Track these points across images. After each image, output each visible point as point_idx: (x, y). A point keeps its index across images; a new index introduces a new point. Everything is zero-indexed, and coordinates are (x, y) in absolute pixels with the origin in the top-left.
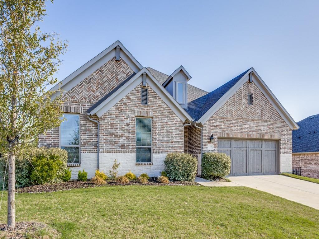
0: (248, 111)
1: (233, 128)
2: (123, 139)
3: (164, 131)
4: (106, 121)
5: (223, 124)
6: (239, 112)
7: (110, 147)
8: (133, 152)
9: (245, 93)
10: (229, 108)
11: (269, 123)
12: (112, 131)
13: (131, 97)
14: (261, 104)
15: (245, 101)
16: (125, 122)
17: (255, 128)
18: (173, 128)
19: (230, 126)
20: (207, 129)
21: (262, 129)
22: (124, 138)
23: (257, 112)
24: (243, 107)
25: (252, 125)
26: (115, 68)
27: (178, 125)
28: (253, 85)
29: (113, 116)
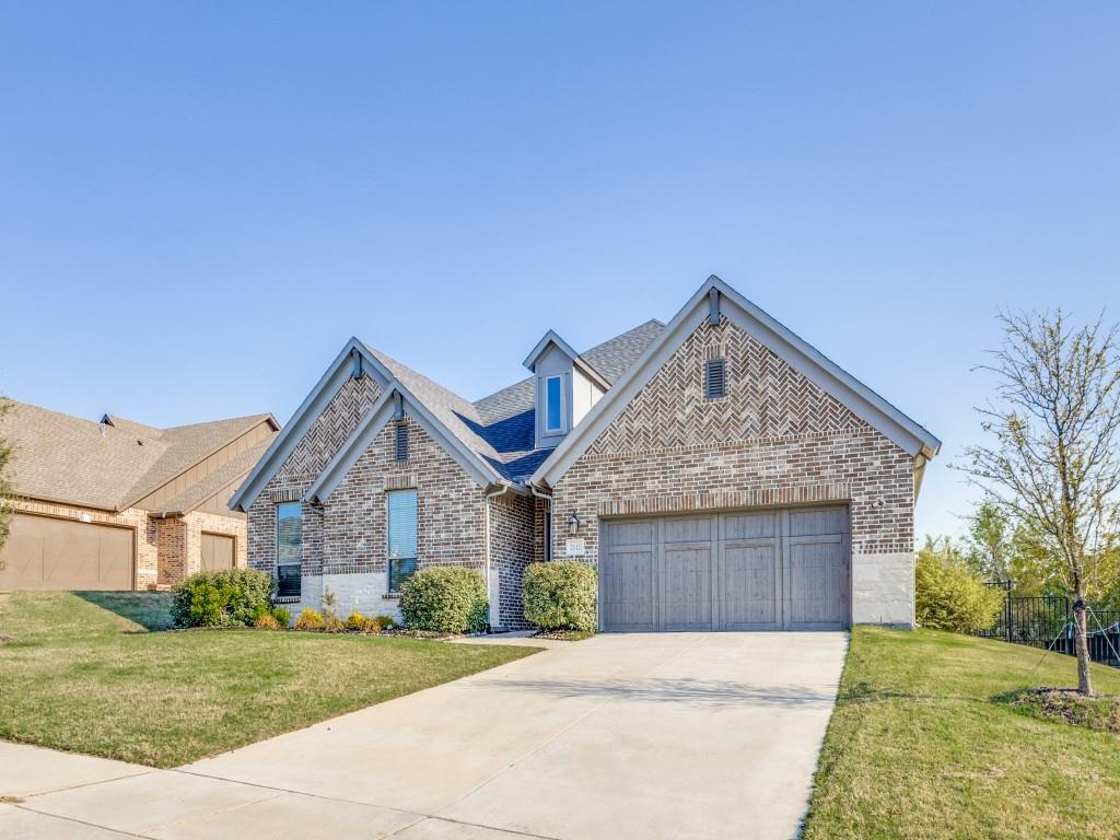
0: (706, 420)
1: (648, 483)
2: (361, 544)
3: (441, 516)
4: (334, 509)
5: (614, 477)
6: (671, 431)
7: (340, 561)
8: (379, 569)
9: (696, 363)
10: (636, 425)
11: (794, 447)
12: (344, 528)
13: (376, 451)
14: (761, 387)
15: (695, 391)
16: (365, 507)
17: (734, 471)
18: (461, 507)
19: (638, 478)
20: (566, 498)
21: (763, 473)
22: (363, 541)
23: (743, 416)
24: (688, 410)
25: (720, 463)
26: (355, 394)
27: (471, 498)
28: (729, 329)
29: (346, 497)
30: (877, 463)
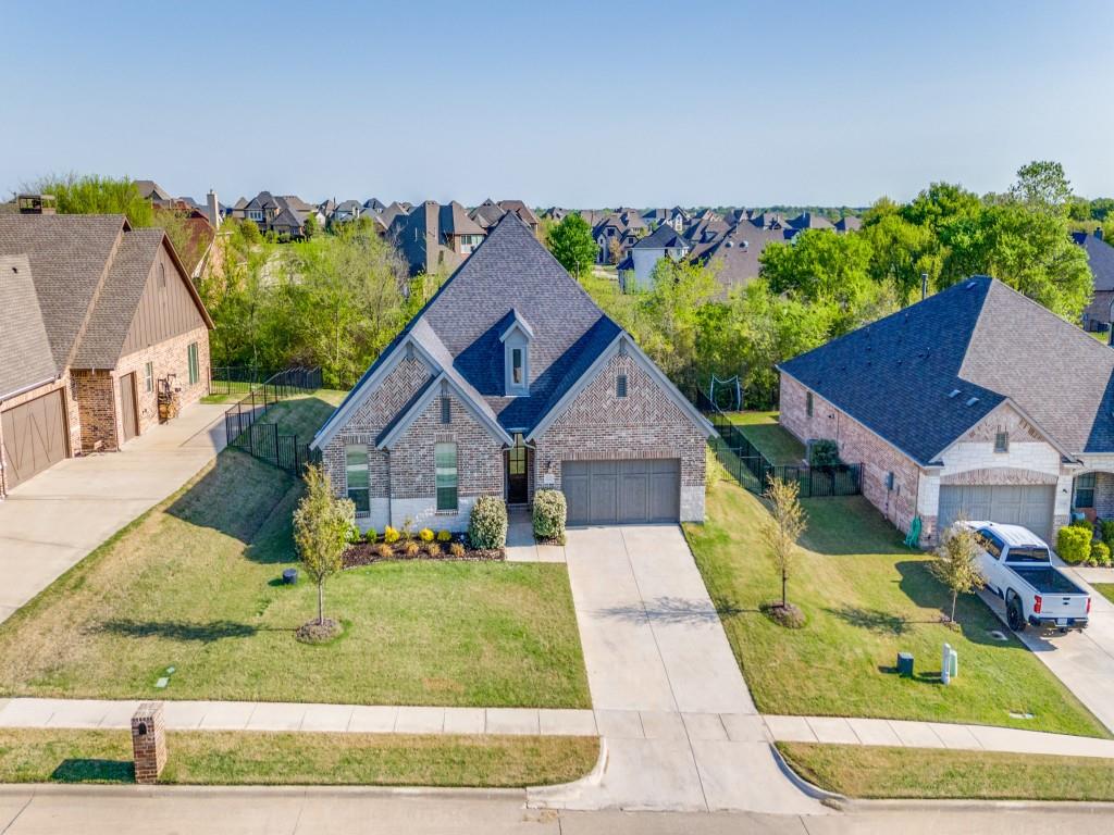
0: (617, 410)
1: (588, 443)
2: (419, 478)
3: (474, 462)
4: (398, 454)
5: (571, 438)
6: (600, 414)
7: (403, 490)
8: (432, 496)
9: (613, 376)
10: (582, 408)
11: (657, 429)
12: (406, 467)
13: (428, 416)
14: (643, 395)
15: (612, 392)
16: (421, 453)
17: (630, 440)
18: (486, 456)
19: (583, 440)
20: (544, 449)
21: (644, 441)
22: (420, 476)
23: (635, 409)
24: (608, 402)
25: (624, 434)
26: (407, 371)
27: (493, 451)
28: (629, 359)
29: (407, 446)
30: (693, 440)
